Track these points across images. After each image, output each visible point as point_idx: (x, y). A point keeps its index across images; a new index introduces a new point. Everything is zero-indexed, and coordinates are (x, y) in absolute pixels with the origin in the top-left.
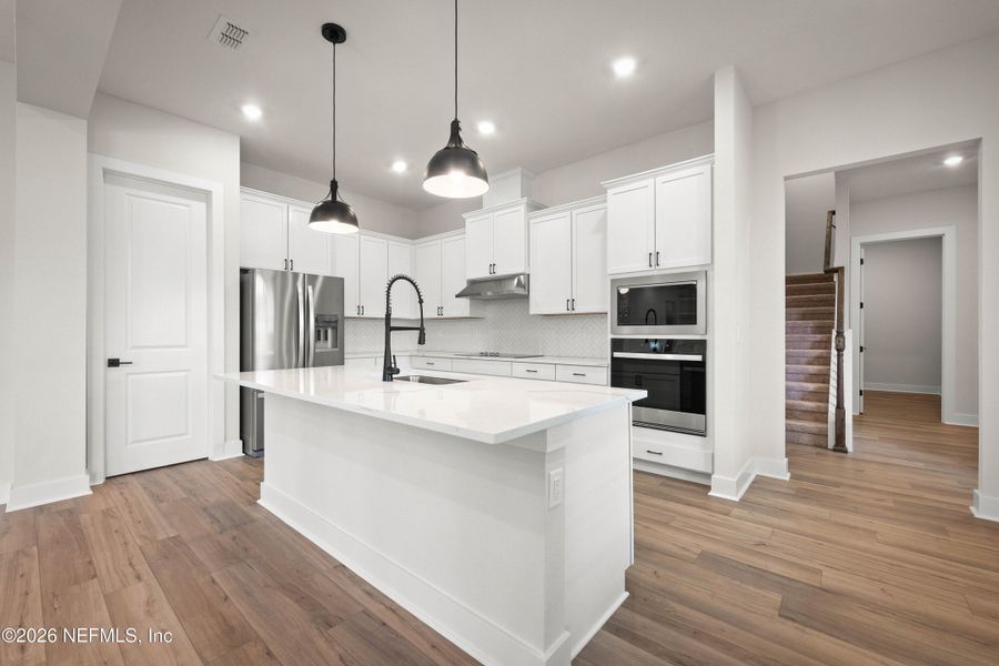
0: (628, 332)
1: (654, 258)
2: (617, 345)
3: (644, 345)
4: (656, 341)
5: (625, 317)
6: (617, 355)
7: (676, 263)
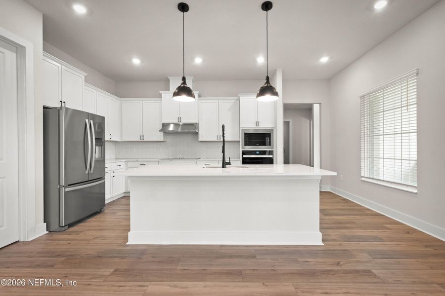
0: (249, 148)
1: (257, 123)
2: (244, 153)
3: (254, 153)
4: (258, 151)
5: (247, 143)
6: (244, 156)
7: (264, 125)
